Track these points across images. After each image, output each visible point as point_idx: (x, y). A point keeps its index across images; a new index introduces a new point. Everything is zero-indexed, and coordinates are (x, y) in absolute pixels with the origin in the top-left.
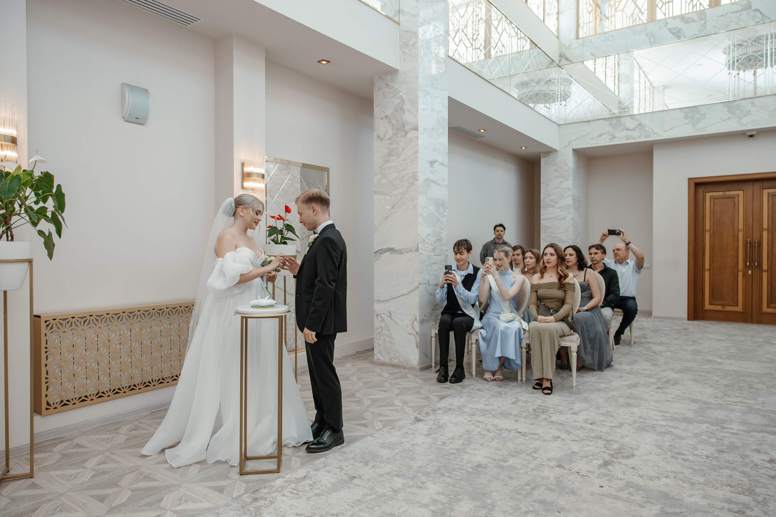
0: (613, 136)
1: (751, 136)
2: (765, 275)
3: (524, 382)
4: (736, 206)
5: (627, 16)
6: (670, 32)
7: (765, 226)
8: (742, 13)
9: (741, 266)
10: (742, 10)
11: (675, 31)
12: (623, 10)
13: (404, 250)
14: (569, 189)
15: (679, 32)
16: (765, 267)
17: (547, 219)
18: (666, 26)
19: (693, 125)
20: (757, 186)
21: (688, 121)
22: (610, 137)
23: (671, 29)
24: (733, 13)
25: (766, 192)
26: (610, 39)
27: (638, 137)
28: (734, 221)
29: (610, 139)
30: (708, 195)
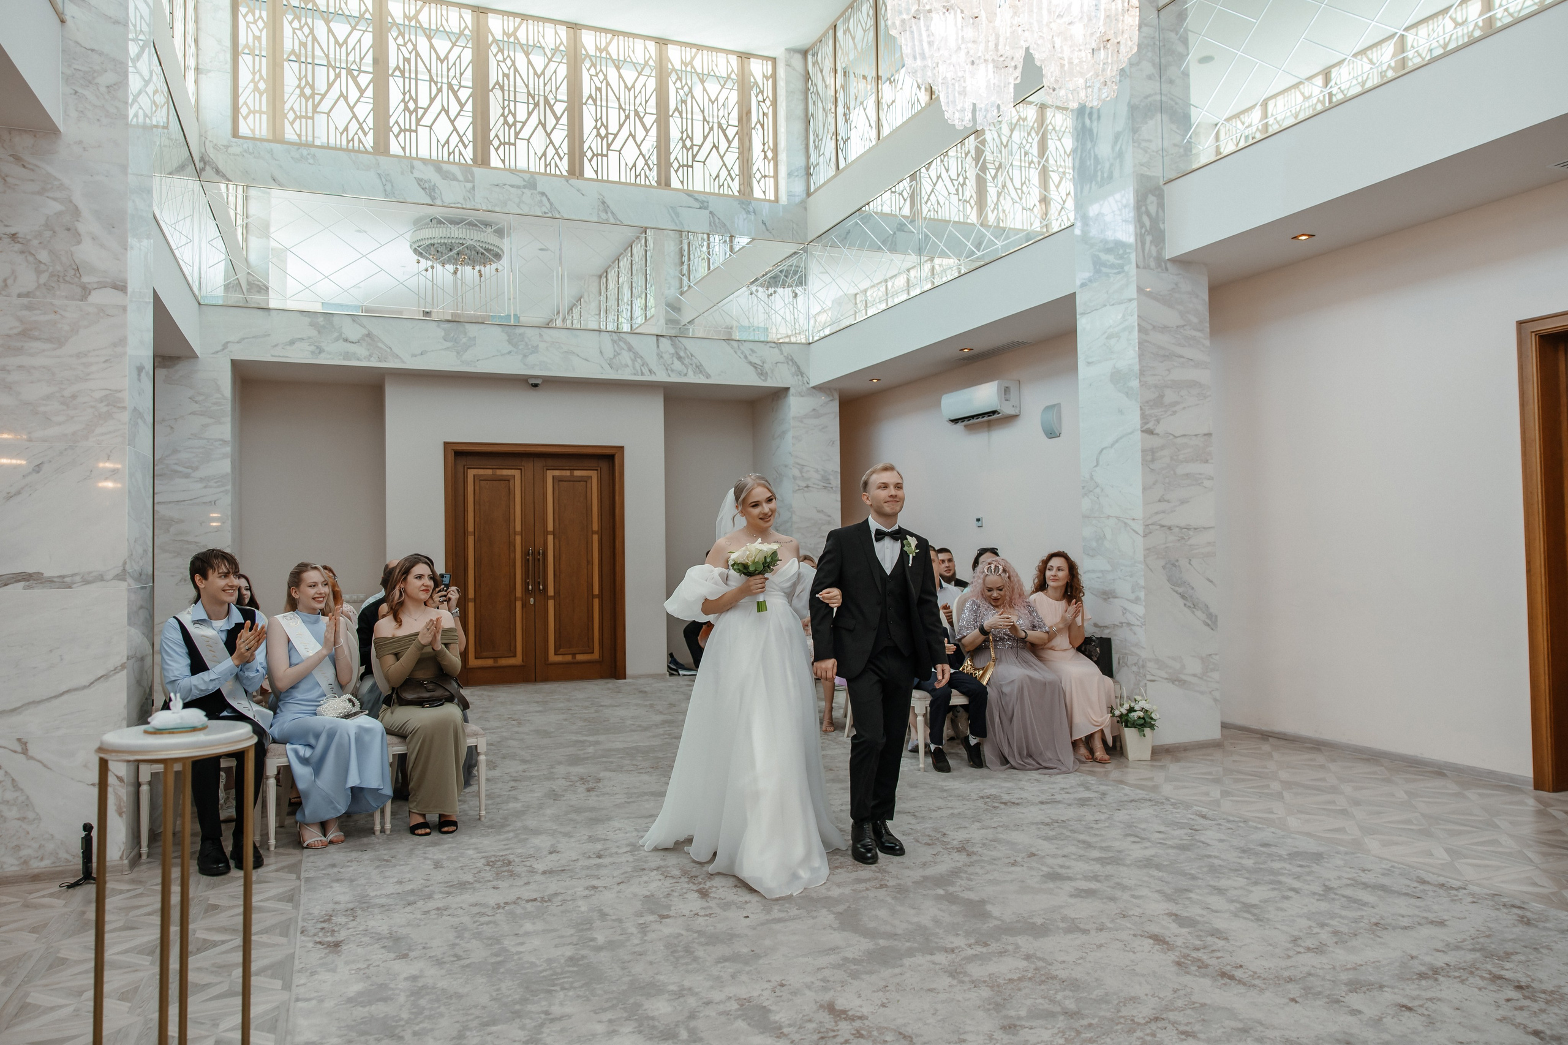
0: (318, 347)
1: (535, 385)
2: (551, 603)
3: (388, 832)
4: (510, 493)
5: (336, 128)
6: (419, 184)
7: (550, 528)
8: (524, 190)
9: (519, 593)
10: (525, 187)
11: (427, 185)
12: (328, 114)
13: (78, 578)
14: (224, 442)
15: (434, 190)
16: (551, 592)
17: (170, 502)
18: (412, 173)
19: (458, 353)
20: (540, 464)
21: (449, 344)
22: (313, 348)
23: (421, 180)
24: (512, 186)
25: (550, 474)
26: (311, 161)
27: (363, 358)
28: (508, 519)
29: (313, 352)
30: (471, 473)
